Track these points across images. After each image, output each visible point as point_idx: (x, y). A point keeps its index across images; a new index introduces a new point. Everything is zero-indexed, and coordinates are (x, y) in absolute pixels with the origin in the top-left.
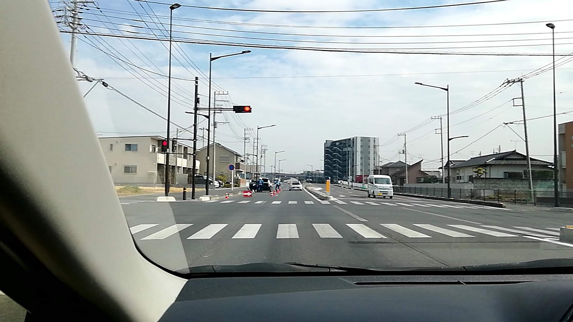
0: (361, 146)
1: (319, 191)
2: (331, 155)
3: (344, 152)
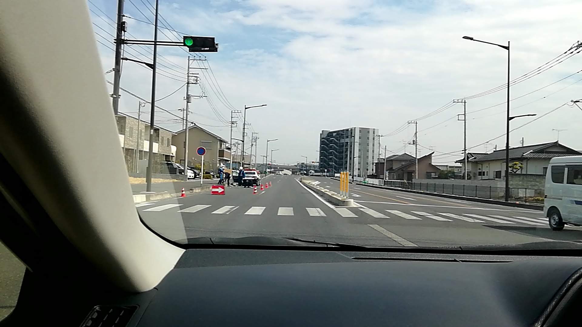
0: (360, 138)
1: (317, 185)
2: (327, 147)
3: (341, 143)
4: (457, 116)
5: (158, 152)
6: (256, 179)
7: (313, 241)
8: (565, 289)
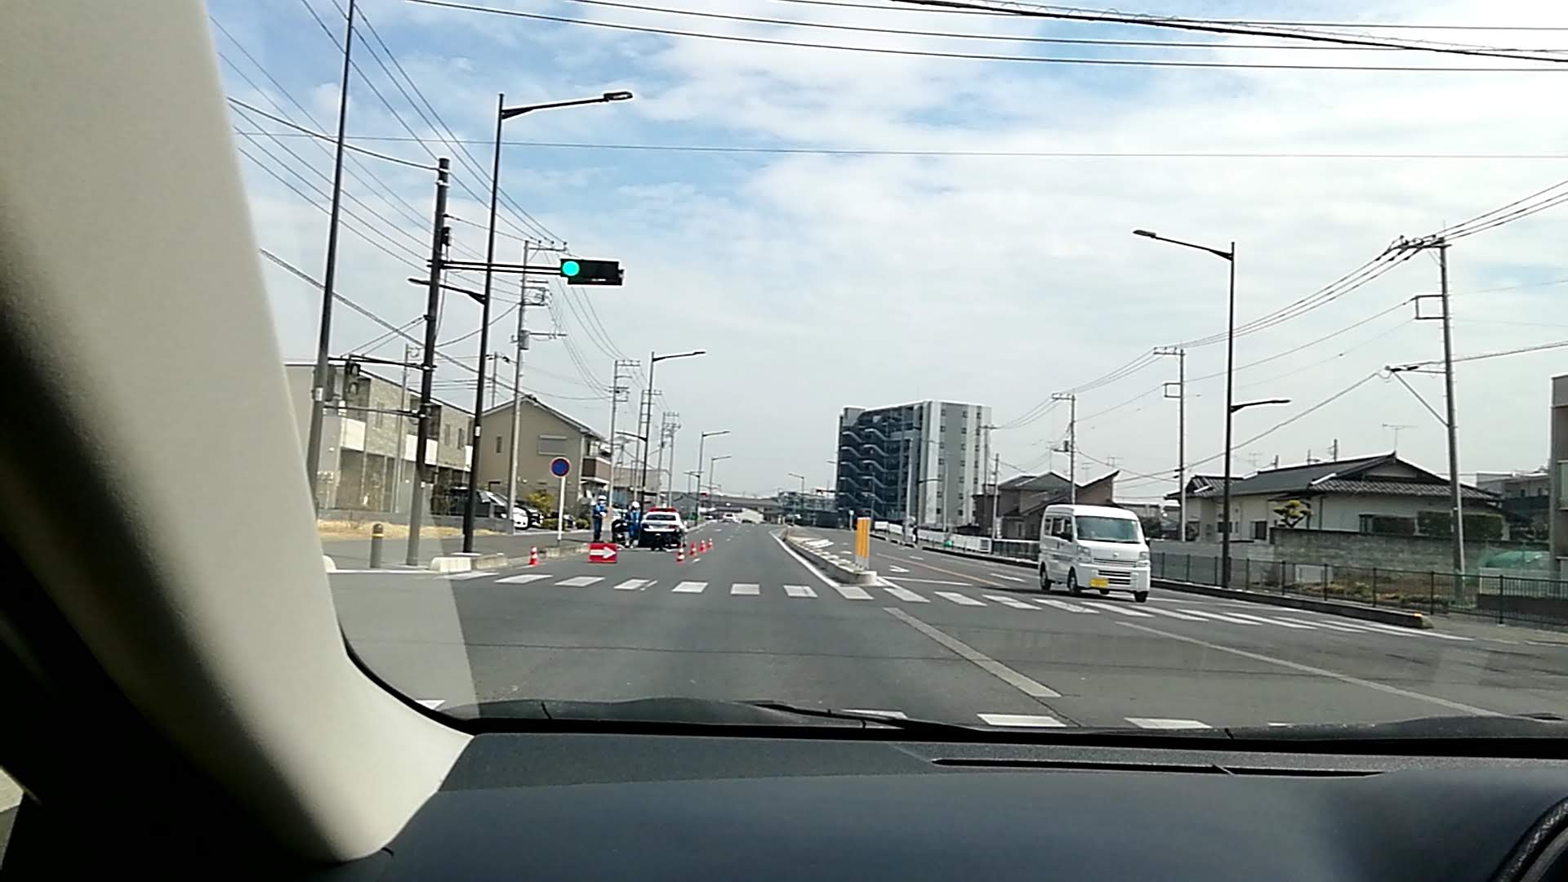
0: (942, 429)
1: (825, 549)
2: (858, 450)
3: (896, 442)
4: (1164, 387)
5: (437, 460)
6: (678, 531)
7: (825, 711)
8: (1524, 857)
